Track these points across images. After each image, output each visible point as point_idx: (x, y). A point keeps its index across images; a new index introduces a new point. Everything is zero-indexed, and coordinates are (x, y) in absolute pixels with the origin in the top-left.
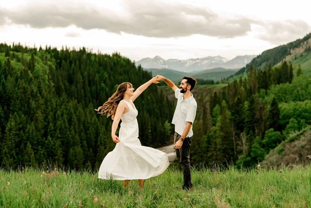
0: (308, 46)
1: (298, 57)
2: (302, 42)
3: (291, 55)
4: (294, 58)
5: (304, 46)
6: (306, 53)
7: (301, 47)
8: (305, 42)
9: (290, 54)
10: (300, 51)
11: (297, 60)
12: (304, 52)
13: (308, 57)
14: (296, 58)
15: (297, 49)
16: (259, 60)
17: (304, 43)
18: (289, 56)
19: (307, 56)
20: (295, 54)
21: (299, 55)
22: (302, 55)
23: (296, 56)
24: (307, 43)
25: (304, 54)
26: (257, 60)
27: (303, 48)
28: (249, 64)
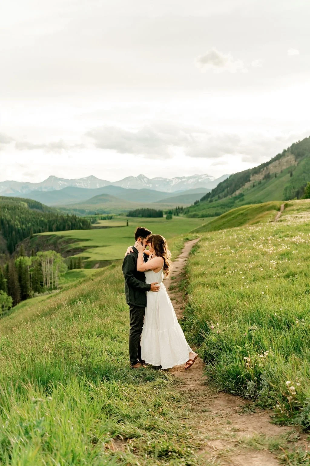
0: (268, 172)
1: (256, 185)
2: (262, 168)
3: (251, 182)
4: (252, 186)
5: (263, 172)
6: (265, 180)
7: (261, 173)
8: (265, 168)
9: (249, 181)
10: (259, 177)
11: (255, 188)
12: (263, 179)
13: (266, 185)
14: (254, 186)
15: (256, 175)
16: (225, 185)
17: (263, 170)
18: (248, 183)
19: (265, 183)
20: (254, 181)
21: (257, 183)
22: (260, 183)
23: (254, 183)
24: (267, 169)
25: (262, 181)
26: (223, 184)
27: (262, 174)
28: (215, 189)
